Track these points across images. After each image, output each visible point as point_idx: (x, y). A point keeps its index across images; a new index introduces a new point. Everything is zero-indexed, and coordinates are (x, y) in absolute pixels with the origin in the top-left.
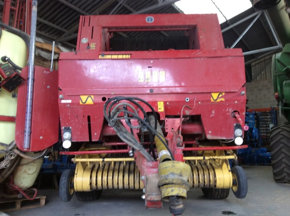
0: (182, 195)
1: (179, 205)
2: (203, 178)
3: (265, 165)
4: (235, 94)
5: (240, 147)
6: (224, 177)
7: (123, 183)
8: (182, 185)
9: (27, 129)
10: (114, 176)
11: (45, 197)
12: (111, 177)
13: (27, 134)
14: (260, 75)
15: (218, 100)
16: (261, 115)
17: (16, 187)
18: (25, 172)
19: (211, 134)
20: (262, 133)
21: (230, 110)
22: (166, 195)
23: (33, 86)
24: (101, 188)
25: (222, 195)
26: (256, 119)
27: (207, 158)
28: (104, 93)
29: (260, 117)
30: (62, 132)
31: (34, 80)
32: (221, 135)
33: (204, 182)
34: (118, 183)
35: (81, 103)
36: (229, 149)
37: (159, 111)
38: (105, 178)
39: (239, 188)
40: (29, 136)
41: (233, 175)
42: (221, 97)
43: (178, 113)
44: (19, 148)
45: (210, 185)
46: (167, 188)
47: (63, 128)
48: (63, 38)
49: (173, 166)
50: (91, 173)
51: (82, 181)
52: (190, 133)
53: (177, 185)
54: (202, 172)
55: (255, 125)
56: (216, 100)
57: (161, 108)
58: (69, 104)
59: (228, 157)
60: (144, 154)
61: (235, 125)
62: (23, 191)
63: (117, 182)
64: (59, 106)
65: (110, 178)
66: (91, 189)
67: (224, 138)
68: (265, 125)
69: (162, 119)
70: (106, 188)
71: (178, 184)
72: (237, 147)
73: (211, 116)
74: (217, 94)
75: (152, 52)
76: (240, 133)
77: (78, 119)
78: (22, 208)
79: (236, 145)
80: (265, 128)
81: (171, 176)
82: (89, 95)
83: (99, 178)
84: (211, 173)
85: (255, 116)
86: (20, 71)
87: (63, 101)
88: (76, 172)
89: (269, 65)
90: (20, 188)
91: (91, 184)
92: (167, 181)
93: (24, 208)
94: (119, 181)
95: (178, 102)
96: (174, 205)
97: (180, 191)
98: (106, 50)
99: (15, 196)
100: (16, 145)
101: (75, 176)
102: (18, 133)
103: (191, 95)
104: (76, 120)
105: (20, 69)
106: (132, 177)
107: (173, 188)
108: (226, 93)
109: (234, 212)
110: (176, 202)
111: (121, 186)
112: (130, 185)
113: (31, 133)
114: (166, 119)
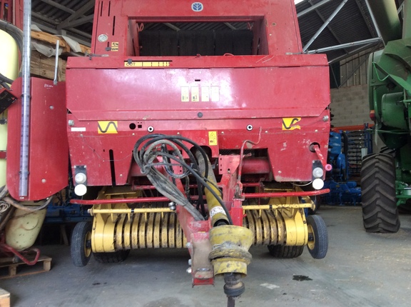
0: (241, 272)
1: (237, 283)
2: (269, 232)
3: (353, 205)
4: (315, 120)
5: (319, 193)
6: (297, 231)
7: (160, 240)
8: (241, 258)
9: (24, 170)
10: (148, 232)
11: (50, 259)
12: (144, 233)
13: (23, 176)
14: (351, 79)
15: (292, 128)
16: (349, 136)
17: (9, 248)
18: (22, 227)
19: (281, 175)
20: (350, 160)
21: (307, 142)
22: (220, 272)
23: (30, 106)
24: (129, 248)
25: (294, 252)
26: (343, 141)
27: (274, 207)
28: (132, 118)
29: (349, 138)
30: (73, 173)
31: (30, 98)
32: (294, 176)
33: (271, 237)
34: (153, 241)
35: (99, 132)
36: (305, 196)
37: (211, 144)
38: (135, 234)
39: (317, 245)
40: (26, 179)
41: (309, 228)
42: (296, 124)
43: (237, 146)
44: (12, 195)
45: (278, 241)
46: (222, 262)
47: (75, 167)
48: (68, 23)
49: (229, 233)
50: (116, 226)
51: (102, 238)
52: (253, 172)
53: (234, 259)
54: (268, 225)
55: (342, 150)
56: (290, 128)
57: (213, 140)
58: (83, 133)
59: (303, 206)
60: (190, 211)
61: (314, 162)
62: (19, 252)
63: (151, 240)
64: (69, 136)
65: (142, 234)
66: (115, 248)
67: (298, 180)
68: (355, 150)
69: (214, 156)
70: (137, 247)
71: (236, 257)
72: (315, 192)
73: (282, 150)
74: (291, 120)
75: (201, 57)
76: (320, 173)
77: (95, 154)
78: (18, 275)
79: (314, 190)
80: (355, 154)
81: (227, 245)
82: (111, 121)
83: (127, 234)
84: (280, 225)
85: (343, 138)
86: (10, 85)
87: (73, 129)
88: (94, 226)
89: (364, 64)
90: (16, 250)
91: (115, 242)
92: (221, 254)
93: (21, 275)
94: (155, 237)
95: (237, 131)
96: (230, 284)
97: (238, 266)
98: (134, 55)
99: (8, 260)
100: (8, 192)
101: (93, 231)
102: (10, 175)
103: (255, 121)
104: (94, 156)
105: (10, 82)
106: (172, 232)
107: (229, 262)
108: (302, 118)
109: (310, 277)
110: (233, 280)
111: (157, 244)
112: (170, 243)
113: (29, 175)
114: (221, 156)
